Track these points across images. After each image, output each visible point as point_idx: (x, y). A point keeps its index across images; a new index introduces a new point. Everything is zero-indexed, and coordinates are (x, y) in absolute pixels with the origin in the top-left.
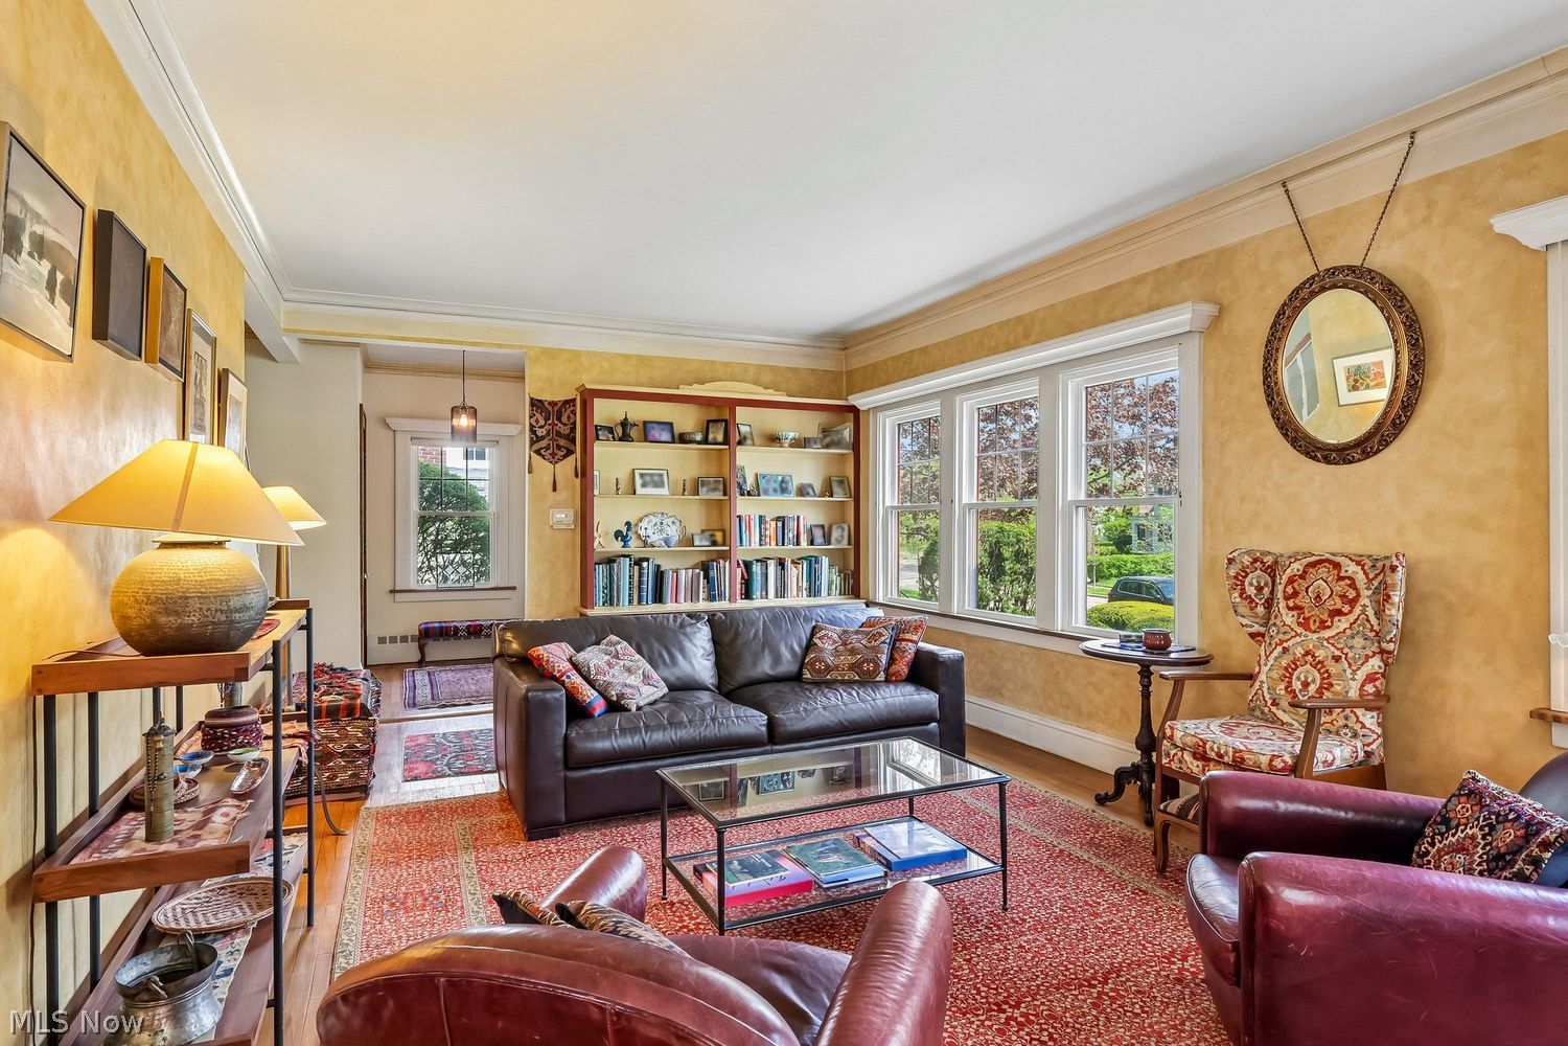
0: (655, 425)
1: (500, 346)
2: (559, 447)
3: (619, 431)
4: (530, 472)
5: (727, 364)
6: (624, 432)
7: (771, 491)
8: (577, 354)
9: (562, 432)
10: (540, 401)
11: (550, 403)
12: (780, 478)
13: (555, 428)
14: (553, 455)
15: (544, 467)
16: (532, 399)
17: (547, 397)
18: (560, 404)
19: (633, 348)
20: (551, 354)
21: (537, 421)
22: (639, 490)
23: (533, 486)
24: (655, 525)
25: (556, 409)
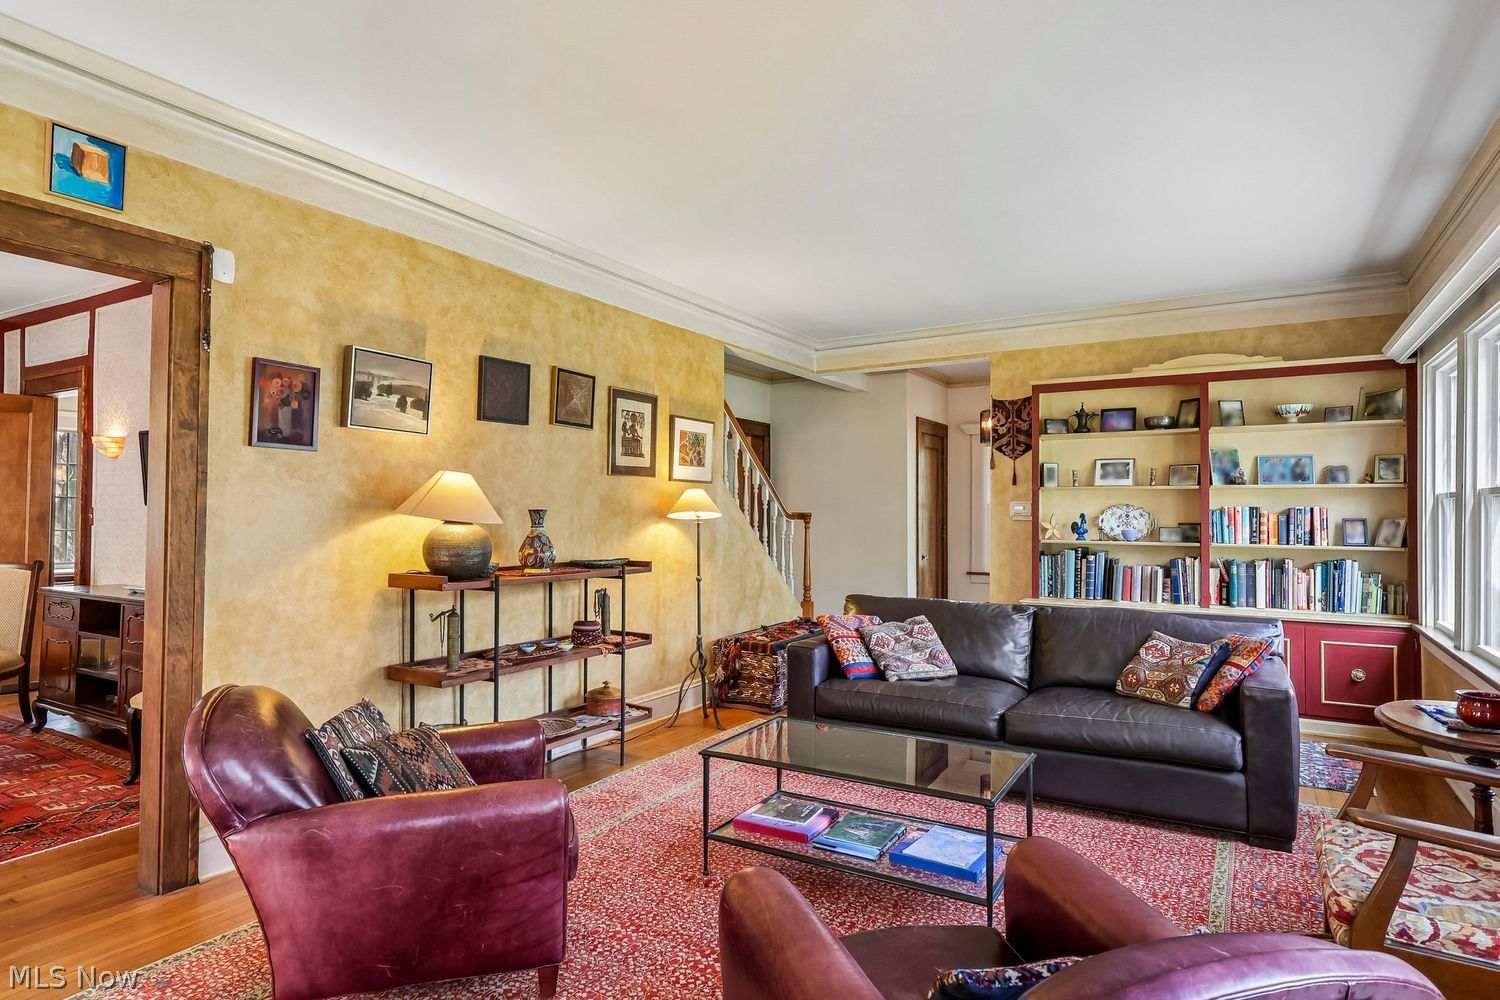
0: (1115, 413)
1: (967, 357)
2: (1019, 443)
3: (1075, 423)
4: (992, 468)
5: (1214, 334)
6: (1081, 423)
7: (1276, 477)
8: (1036, 353)
9: (1023, 428)
10: (1001, 402)
11: (1010, 403)
12: (1293, 461)
13: (1016, 425)
14: (1013, 450)
15: (1005, 463)
16: (994, 401)
17: (1008, 397)
18: (1020, 403)
19: (1097, 336)
20: (1011, 356)
21: (999, 420)
22: (1098, 481)
23: (995, 480)
24: (1120, 517)
25: (1016, 407)
